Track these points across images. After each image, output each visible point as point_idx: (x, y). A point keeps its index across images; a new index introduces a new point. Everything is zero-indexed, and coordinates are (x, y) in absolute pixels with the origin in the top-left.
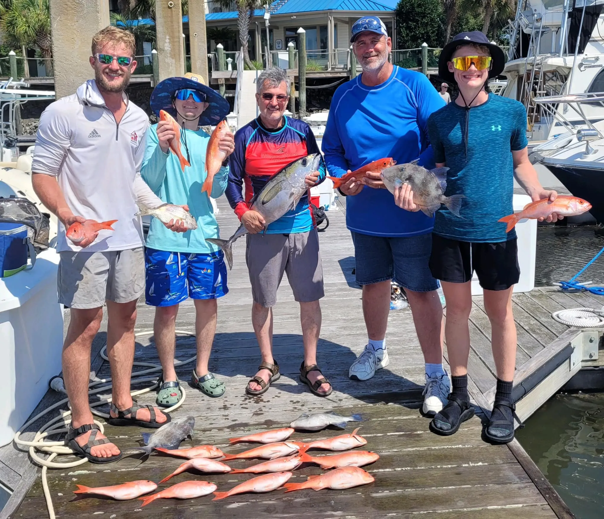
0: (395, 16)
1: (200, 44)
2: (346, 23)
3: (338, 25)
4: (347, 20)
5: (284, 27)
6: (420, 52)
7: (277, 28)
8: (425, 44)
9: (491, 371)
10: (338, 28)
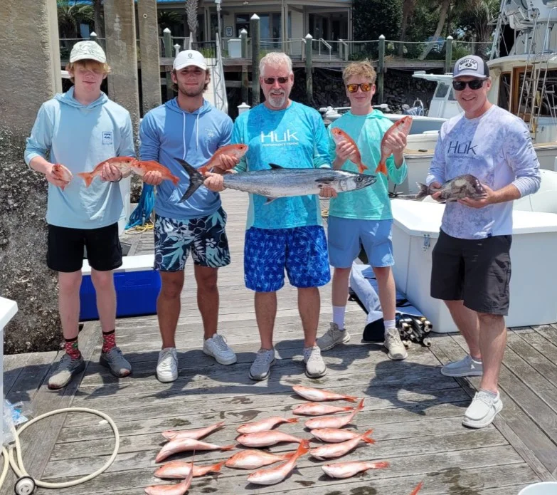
0: (350, 6)
1: (150, 26)
2: (300, 11)
3: (292, 14)
4: (302, 8)
5: (235, 13)
6: (376, 44)
7: (228, 14)
8: (382, 37)
9: (549, 438)
10: (292, 16)
